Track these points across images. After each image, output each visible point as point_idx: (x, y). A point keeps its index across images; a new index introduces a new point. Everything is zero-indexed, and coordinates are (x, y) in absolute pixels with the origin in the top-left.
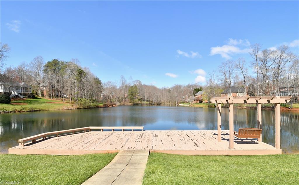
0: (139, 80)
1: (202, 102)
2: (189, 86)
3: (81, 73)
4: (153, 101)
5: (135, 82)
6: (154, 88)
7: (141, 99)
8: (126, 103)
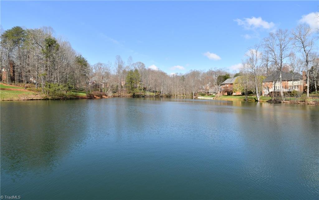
0: (142, 62)
1: (232, 93)
2: (211, 73)
3: (51, 44)
4: (161, 93)
5: (136, 64)
6: (163, 74)
7: (145, 89)
8: (123, 94)
